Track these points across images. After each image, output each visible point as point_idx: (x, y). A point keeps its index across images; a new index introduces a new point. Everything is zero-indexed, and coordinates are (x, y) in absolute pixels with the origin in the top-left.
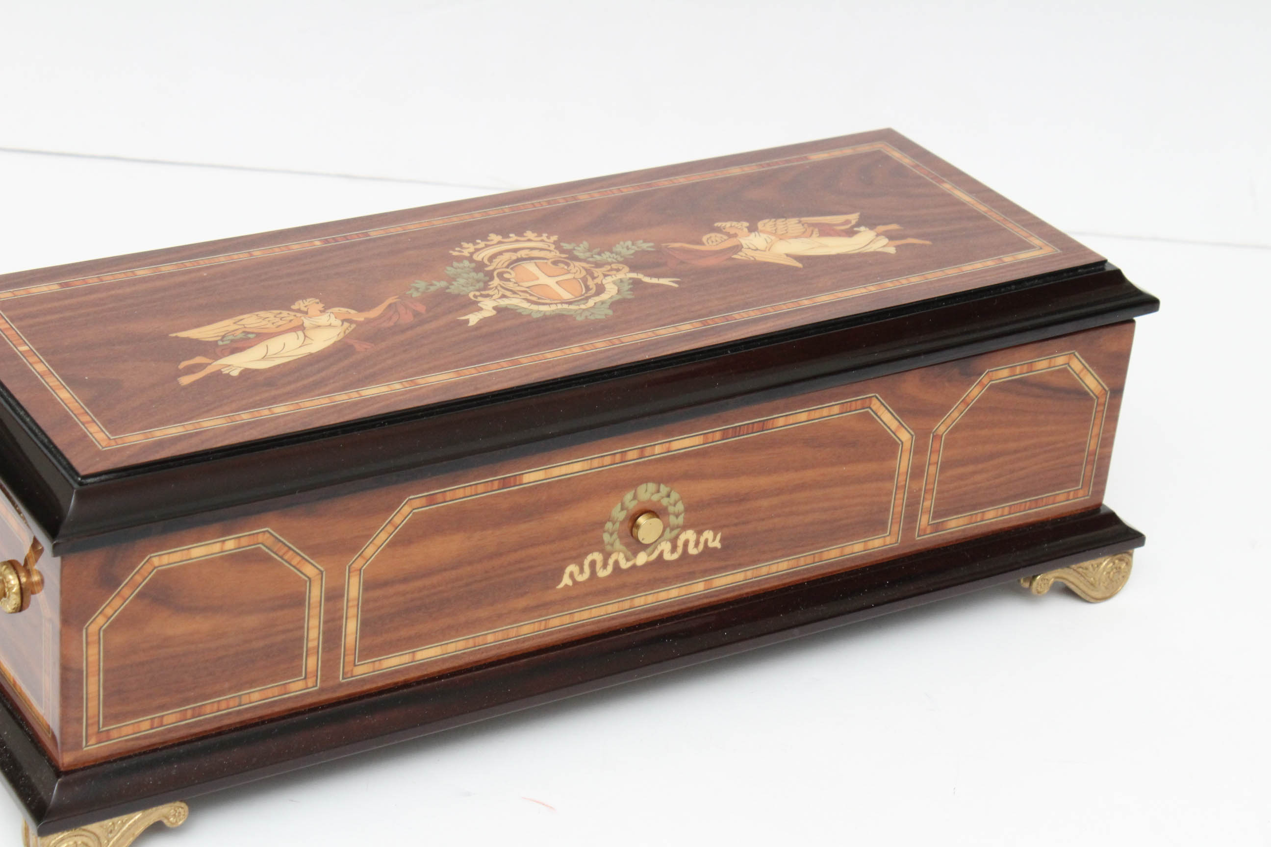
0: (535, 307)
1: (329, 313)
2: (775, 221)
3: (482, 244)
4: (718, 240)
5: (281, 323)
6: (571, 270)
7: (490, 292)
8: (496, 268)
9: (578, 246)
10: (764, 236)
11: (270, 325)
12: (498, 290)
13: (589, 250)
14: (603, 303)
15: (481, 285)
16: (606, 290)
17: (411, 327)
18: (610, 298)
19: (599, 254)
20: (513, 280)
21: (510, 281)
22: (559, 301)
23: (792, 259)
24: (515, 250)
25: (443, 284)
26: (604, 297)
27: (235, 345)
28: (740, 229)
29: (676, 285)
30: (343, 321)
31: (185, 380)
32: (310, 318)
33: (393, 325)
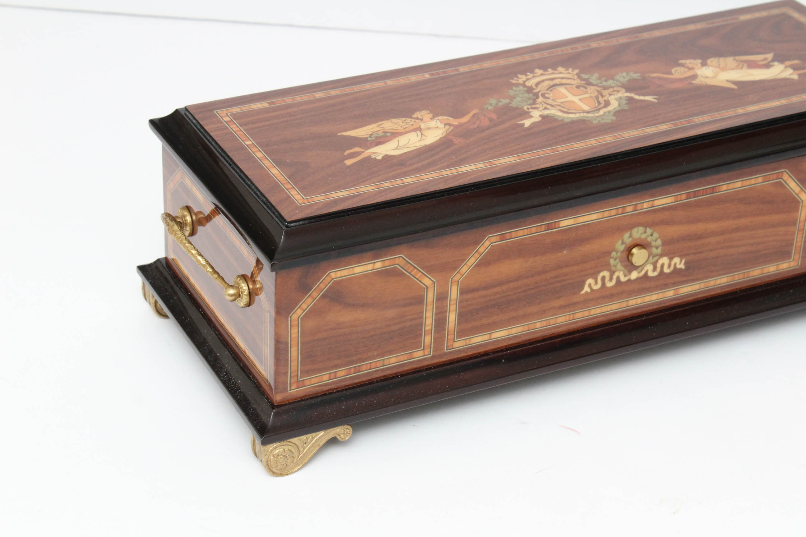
0: (566, 115)
1: (436, 120)
2: (718, 59)
3: (530, 75)
4: (682, 71)
5: (406, 126)
6: (588, 91)
7: (537, 106)
8: (540, 90)
9: (592, 76)
10: (711, 69)
11: (400, 128)
12: (542, 105)
13: (599, 79)
14: (609, 112)
15: (531, 101)
16: (611, 104)
17: (488, 128)
18: (614, 109)
19: (606, 81)
20: (551, 98)
22: (581, 111)
23: (730, 83)
24: (552, 79)
25: (507, 101)
26: (610, 108)
27: (379, 140)
28: (696, 64)
29: (656, 101)
30: (445, 125)
31: (349, 162)
32: (424, 123)
33: (476, 127)
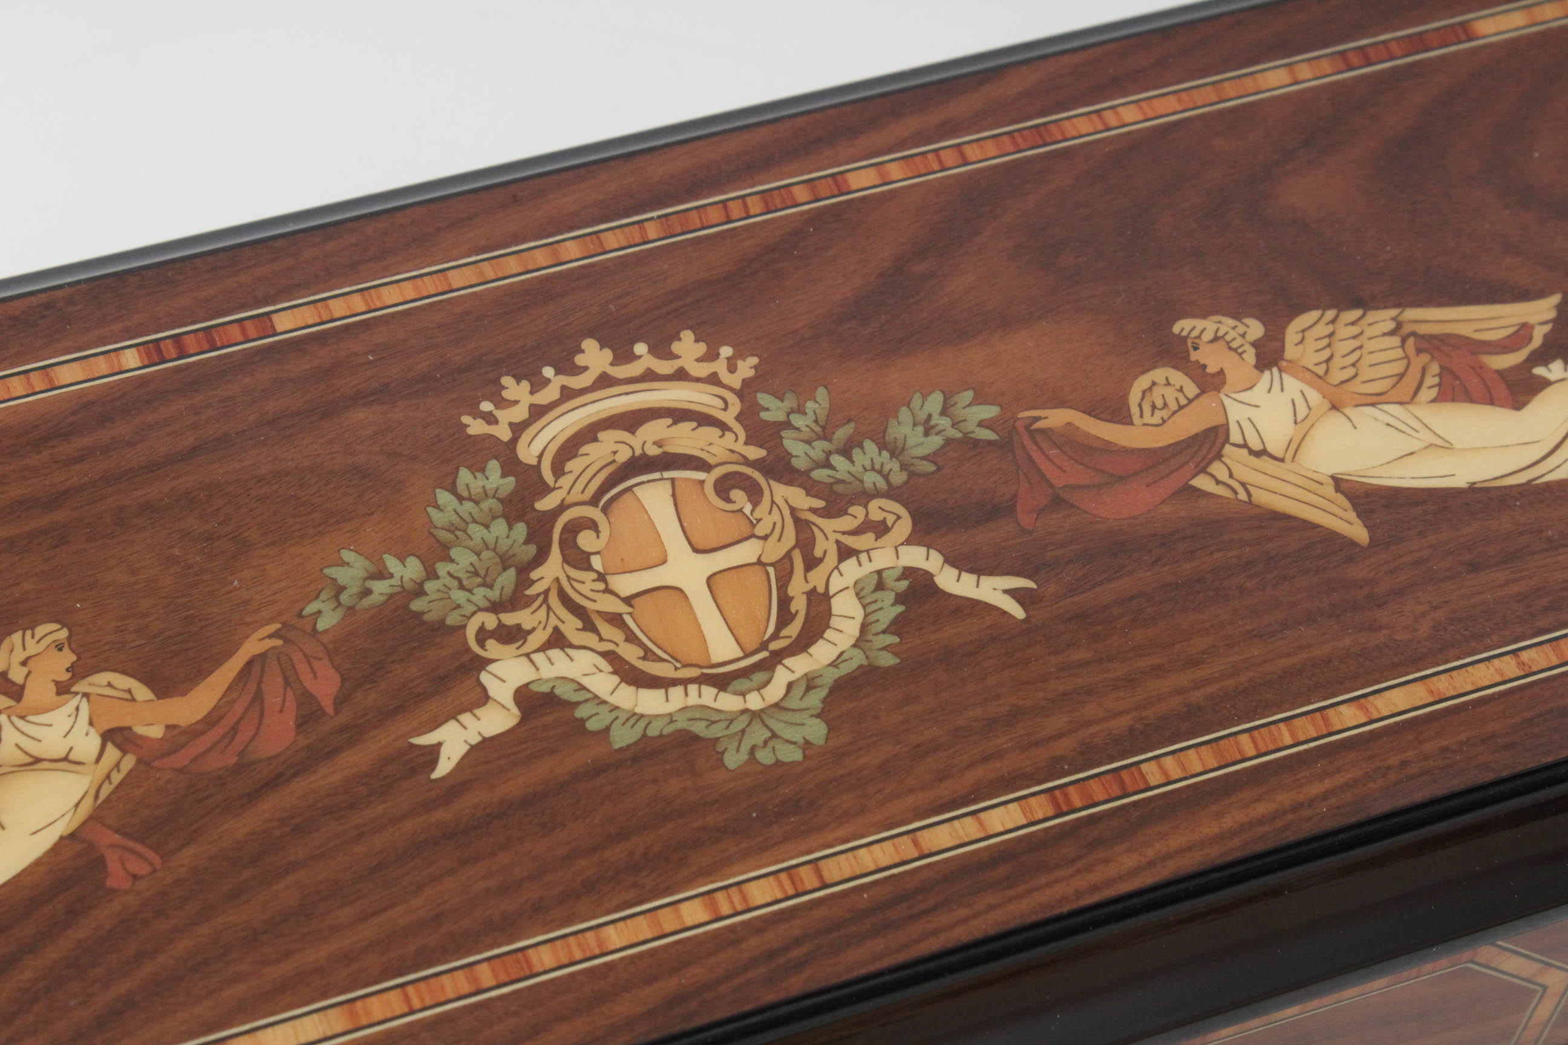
0: (627, 697)
1: (79, 697)
2: (1333, 321)
3: (555, 380)
4: (1170, 395)
6: (759, 520)
7: (523, 618)
8: (566, 502)
9: (801, 411)
10: (1293, 385)
12: (549, 608)
13: (825, 435)
14: (810, 682)
15: (507, 579)
16: (834, 622)
17: (279, 777)
18: (833, 664)
19: (846, 452)
20: (596, 562)
21: (589, 568)
22: (694, 672)
23: (1346, 504)
24: (631, 421)
25: (408, 570)
26: (822, 654)
28: (1235, 350)
29: (1017, 611)
30: (109, 736)
32: (23, 718)
33: (232, 760)
